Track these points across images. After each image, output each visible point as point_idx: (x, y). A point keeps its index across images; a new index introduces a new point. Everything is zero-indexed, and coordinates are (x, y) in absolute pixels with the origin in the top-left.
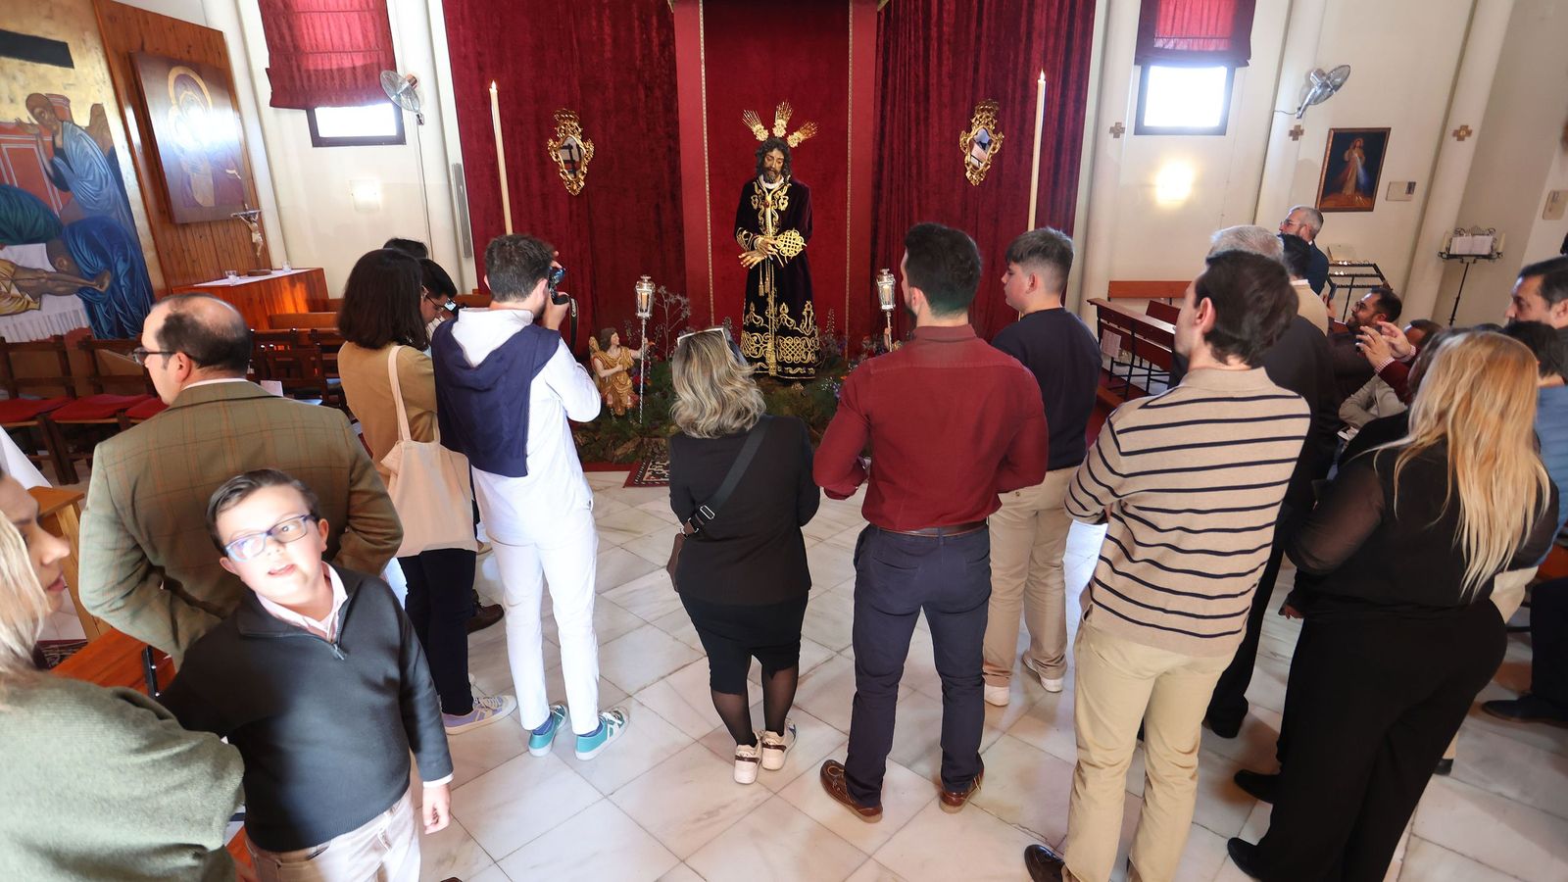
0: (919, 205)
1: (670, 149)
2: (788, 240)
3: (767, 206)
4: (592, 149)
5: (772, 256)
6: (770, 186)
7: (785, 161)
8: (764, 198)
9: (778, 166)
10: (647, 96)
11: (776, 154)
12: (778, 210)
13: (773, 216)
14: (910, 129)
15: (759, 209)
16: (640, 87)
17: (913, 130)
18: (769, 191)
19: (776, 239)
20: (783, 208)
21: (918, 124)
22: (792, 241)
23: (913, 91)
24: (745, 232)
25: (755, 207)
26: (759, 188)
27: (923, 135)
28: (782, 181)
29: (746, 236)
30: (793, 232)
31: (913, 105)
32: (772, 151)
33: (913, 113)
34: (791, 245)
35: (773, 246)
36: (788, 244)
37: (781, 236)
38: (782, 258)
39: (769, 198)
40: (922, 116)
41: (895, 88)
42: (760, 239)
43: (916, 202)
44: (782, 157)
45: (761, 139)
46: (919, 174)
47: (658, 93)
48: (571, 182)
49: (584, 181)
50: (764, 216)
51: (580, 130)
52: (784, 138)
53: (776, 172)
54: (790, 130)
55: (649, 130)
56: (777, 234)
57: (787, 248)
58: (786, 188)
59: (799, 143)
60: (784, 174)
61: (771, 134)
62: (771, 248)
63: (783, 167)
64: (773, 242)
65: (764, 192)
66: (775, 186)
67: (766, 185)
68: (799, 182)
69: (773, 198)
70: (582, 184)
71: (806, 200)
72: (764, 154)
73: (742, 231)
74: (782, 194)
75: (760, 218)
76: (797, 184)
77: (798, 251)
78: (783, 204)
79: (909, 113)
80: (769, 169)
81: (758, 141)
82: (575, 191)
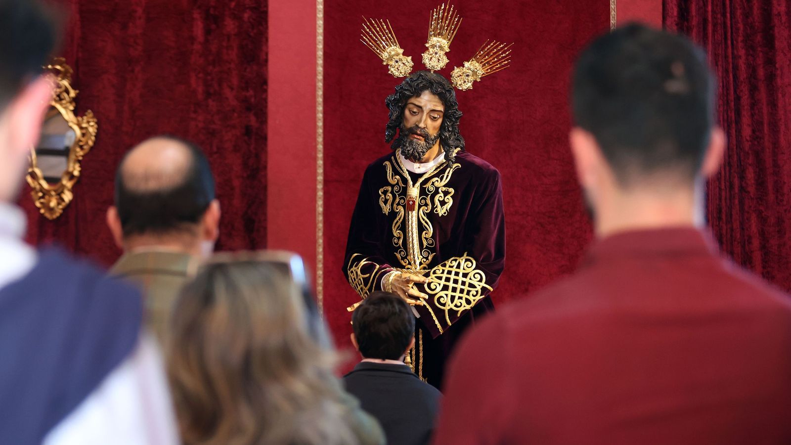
0: (763, 247)
1: (248, 130)
2: (452, 277)
3: (409, 207)
4: (92, 130)
5: (417, 307)
6: (417, 168)
7: (446, 116)
8: (404, 192)
9: (431, 126)
10: (208, 32)
11: (428, 101)
12: (432, 216)
13: (421, 228)
14: (738, 99)
15: (393, 214)
16: (196, 15)
17: (745, 100)
18: (415, 177)
19: (427, 275)
20: (441, 211)
21: (753, 89)
22: (460, 278)
23: (741, 26)
24: (363, 262)
25: (386, 209)
26: (396, 172)
27: (765, 110)
28: (442, 158)
29: (365, 270)
30: (462, 261)
31: (742, 52)
32: (418, 95)
33: (742, 66)
34: (459, 286)
35: (420, 286)
36: (451, 284)
37: (439, 268)
38: (440, 313)
39: (414, 191)
40: (761, 72)
41: (705, 20)
42: (394, 274)
43: (756, 243)
44: (440, 108)
45: (396, 74)
46: (761, 183)
47: (230, 25)
48: (46, 193)
49: (73, 190)
50: (404, 227)
51: (73, 93)
52: (446, 72)
53: (426, 137)
54: (457, 56)
55: (208, 95)
56: (431, 266)
57: (450, 293)
58: (449, 172)
59: (475, 83)
60: (445, 144)
61: (418, 65)
62: (415, 292)
63: (442, 128)
64: (420, 278)
65: (405, 181)
66: (427, 168)
67: (408, 166)
68: (478, 160)
69: (423, 192)
70: (68, 197)
71: (492, 195)
72: (403, 102)
73: (358, 259)
74: (441, 184)
75: (396, 233)
76: (472, 164)
77: (475, 299)
78: (443, 203)
79: (736, 68)
80: (413, 131)
81: (392, 76)
82: (51, 210)
